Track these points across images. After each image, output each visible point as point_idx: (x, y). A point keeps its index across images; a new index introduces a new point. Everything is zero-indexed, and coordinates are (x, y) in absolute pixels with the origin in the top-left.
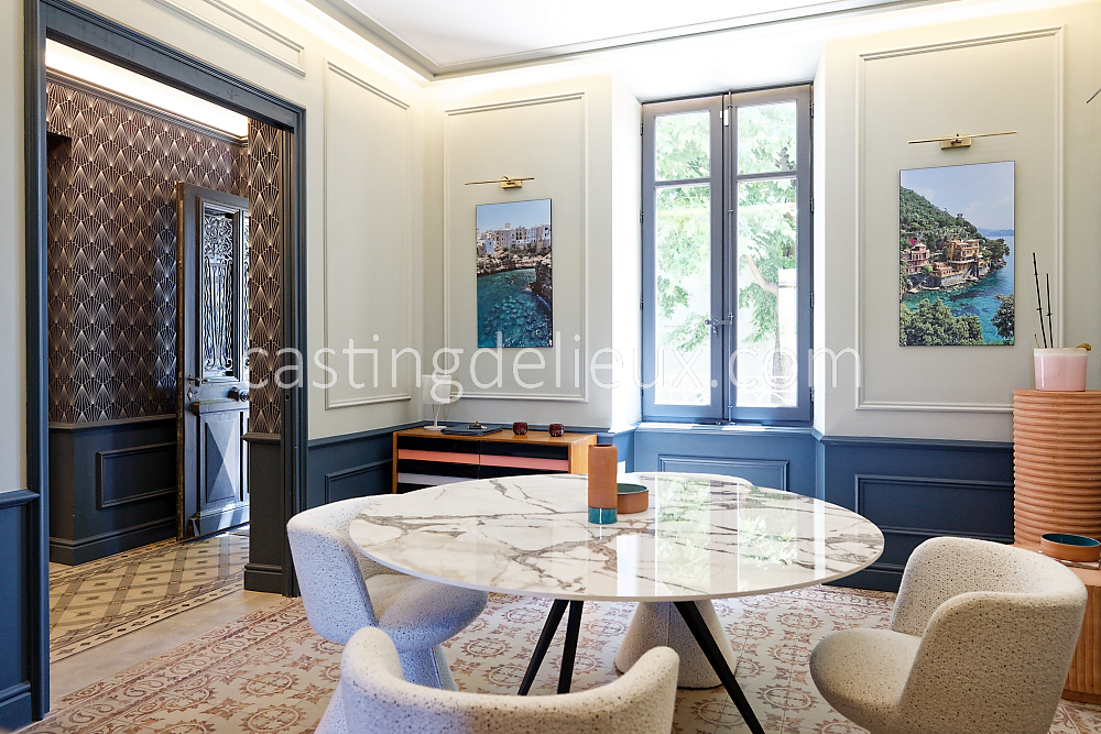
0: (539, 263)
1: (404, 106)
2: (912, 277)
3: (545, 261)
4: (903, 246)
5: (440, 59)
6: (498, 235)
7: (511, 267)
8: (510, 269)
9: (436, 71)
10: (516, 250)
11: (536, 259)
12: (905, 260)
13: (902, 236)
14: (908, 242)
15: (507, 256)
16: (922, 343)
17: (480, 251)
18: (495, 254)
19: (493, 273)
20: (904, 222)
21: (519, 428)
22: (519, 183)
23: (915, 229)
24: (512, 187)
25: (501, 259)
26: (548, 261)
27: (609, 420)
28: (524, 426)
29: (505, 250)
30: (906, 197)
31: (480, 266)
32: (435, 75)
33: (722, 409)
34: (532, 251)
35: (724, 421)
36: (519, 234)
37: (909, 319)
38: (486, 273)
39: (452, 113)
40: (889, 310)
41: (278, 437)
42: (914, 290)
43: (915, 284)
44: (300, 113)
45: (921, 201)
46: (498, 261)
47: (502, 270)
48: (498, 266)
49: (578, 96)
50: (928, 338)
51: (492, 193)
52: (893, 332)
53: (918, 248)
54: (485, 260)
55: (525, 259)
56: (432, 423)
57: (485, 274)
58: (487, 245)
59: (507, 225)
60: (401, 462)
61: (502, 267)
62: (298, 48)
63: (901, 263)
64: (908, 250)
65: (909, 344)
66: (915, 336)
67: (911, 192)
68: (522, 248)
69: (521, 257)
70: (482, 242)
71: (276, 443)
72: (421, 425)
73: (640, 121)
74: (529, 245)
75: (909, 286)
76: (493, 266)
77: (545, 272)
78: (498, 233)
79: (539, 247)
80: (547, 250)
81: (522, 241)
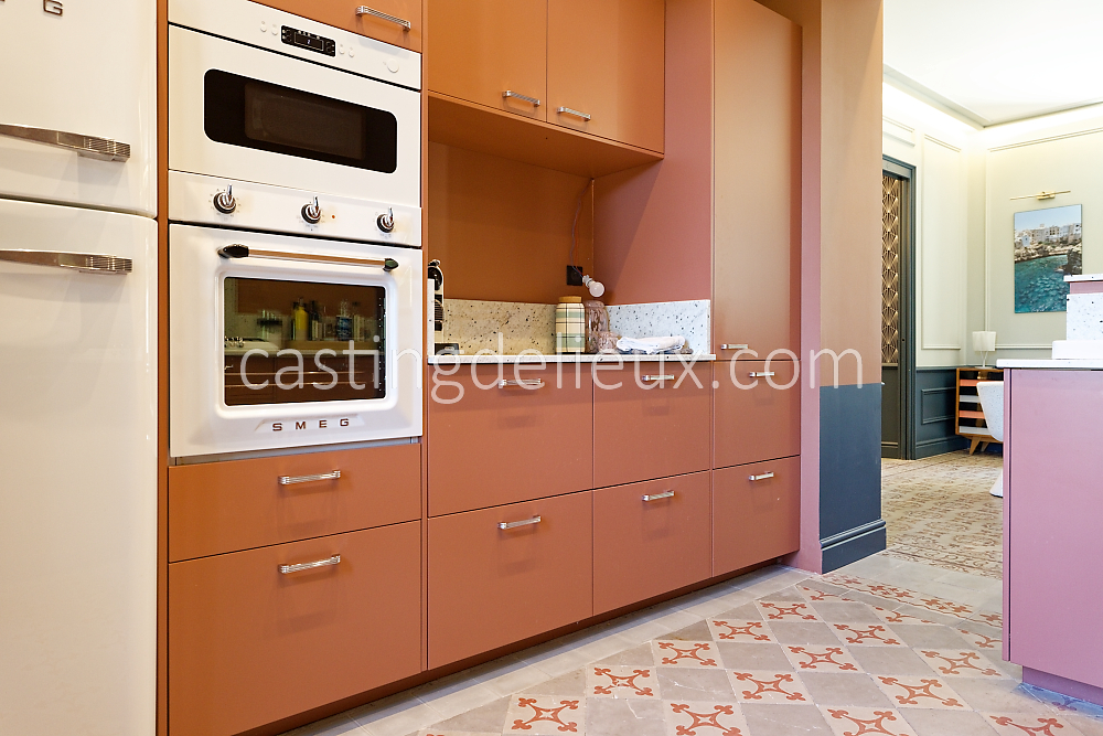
0: (1070, 251)
1: (957, 150)
3: (1075, 249)
6: (1033, 233)
7: (1045, 254)
8: (1044, 256)
9: (986, 125)
10: (1051, 243)
11: (1067, 248)
15: (1041, 248)
17: (1017, 245)
18: (1031, 246)
19: (1029, 259)
22: (1053, 196)
24: (1047, 198)
25: (1037, 249)
26: (1078, 249)
29: (1040, 243)
31: (1017, 256)
34: (1064, 242)
36: (1053, 231)
38: (1022, 260)
39: (994, 150)
41: (896, 365)
44: (912, 169)
46: (1033, 251)
47: (1037, 258)
48: (1033, 254)
51: (1029, 204)
54: (1022, 251)
55: (1058, 249)
57: (1021, 262)
58: (1024, 241)
59: (1042, 225)
60: (960, 388)
61: (1037, 255)
62: (911, 130)
68: (1055, 241)
69: (1054, 247)
70: (1019, 238)
71: (896, 368)
74: (1061, 239)
76: (1029, 255)
77: (1076, 257)
78: (1034, 231)
79: (1071, 240)
80: (1077, 242)
81: (1055, 236)
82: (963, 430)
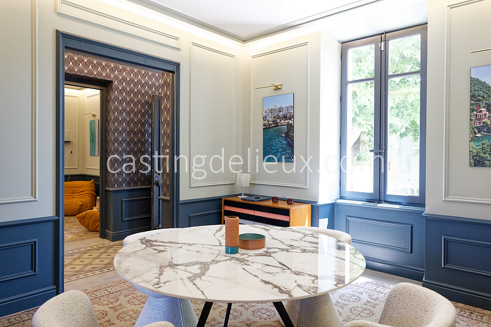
0: (288, 123)
1: (233, 56)
2: (477, 128)
3: (291, 122)
4: (472, 110)
5: (244, 34)
6: (272, 111)
7: (277, 125)
8: (276, 126)
9: (245, 40)
10: (279, 118)
11: (287, 121)
12: (473, 118)
13: (472, 104)
14: (475, 108)
15: (275, 120)
16: (483, 165)
17: (265, 118)
18: (270, 119)
19: (270, 128)
20: (473, 97)
21: (275, 199)
22: (280, 87)
23: (479, 101)
24: (277, 88)
25: (273, 121)
26: (292, 122)
27: (317, 197)
28: (277, 198)
29: (274, 117)
30: (474, 82)
31: (264, 125)
32: (244, 41)
33: (379, 195)
34: (285, 117)
35: (380, 201)
36: (280, 110)
37: (475, 151)
38: (267, 128)
39: (254, 57)
40: (463, 146)
41: (169, 198)
42: (479, 135)
43: (479, 132)
44: (177, 65)
45: (483, 85)
46: (271, 122)
47: (273, 127)
48: (271, 125)
49: (305, 44)
50: (487, 163)
51: (269, 92)
52: (466, 159)
53: (481, 111)
54: (266, 122)
55: (282, 121)
56: (241, 195)
57: (266, 129)
58: (267, 115)
59: (275, 106)
60: (225, 211)
61: (273, 125)
62: (177, 39)
63: (471, 120)
64: (475, 113)
65: (475, 165)
66: (479, 161)
67: (477, 80)
68: (281, 116)
69: (281, 120)
70: (265, 114)
72: (236, 195)
73: (340, 52)
74: (284, 115)
75: (475, 133)
76: (269, 125)
77: (291, 127)
78: (272, 110)
79: (288, 116)
80: (292, 117)
81: (281, 113)
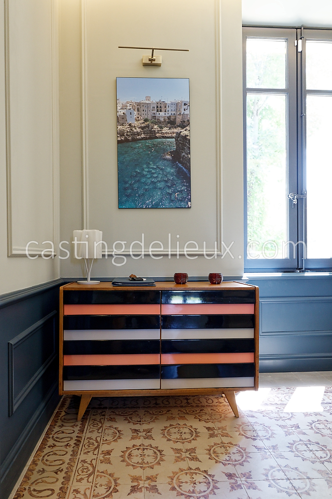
0: (179, 134)
3: (184, 132)
6: (139, 107)
7: (152, 135)
8: (150, 138)
10: (158, 122)
11: (175, 130)
15: (148, 126)
17: (120, 120)
18: (136, 123)
19: (133, 140)
21: (181, 278)
24: (153, 64)
25: (142, 128)
26: (186, 133)
28: (185, 276)
29: (146, 120)
31: (121, 133)
33: (297, 262)
34: (171, 123)
36: (160, 107)
38: (126, 140)
46: (139, 130)
47: (143, 139)
48: (138, 134)
54: (126, 128)
55: (165, 130)
56: (86, 279)
57: (125, 142)
58: (128, 115)
59: (148, 98)
60: (66, 318)
61: (143, 136)
68: (162, 119)
69: (161, 128)
70: (123, 111)
72: (75, 280)
74: (169, 118)
76: (134, 134)
77: (184, 143)
78: (139, 104)
79: (179, 120)
80: (185, 124)
81: (162, 114)
82: (71, 386)
